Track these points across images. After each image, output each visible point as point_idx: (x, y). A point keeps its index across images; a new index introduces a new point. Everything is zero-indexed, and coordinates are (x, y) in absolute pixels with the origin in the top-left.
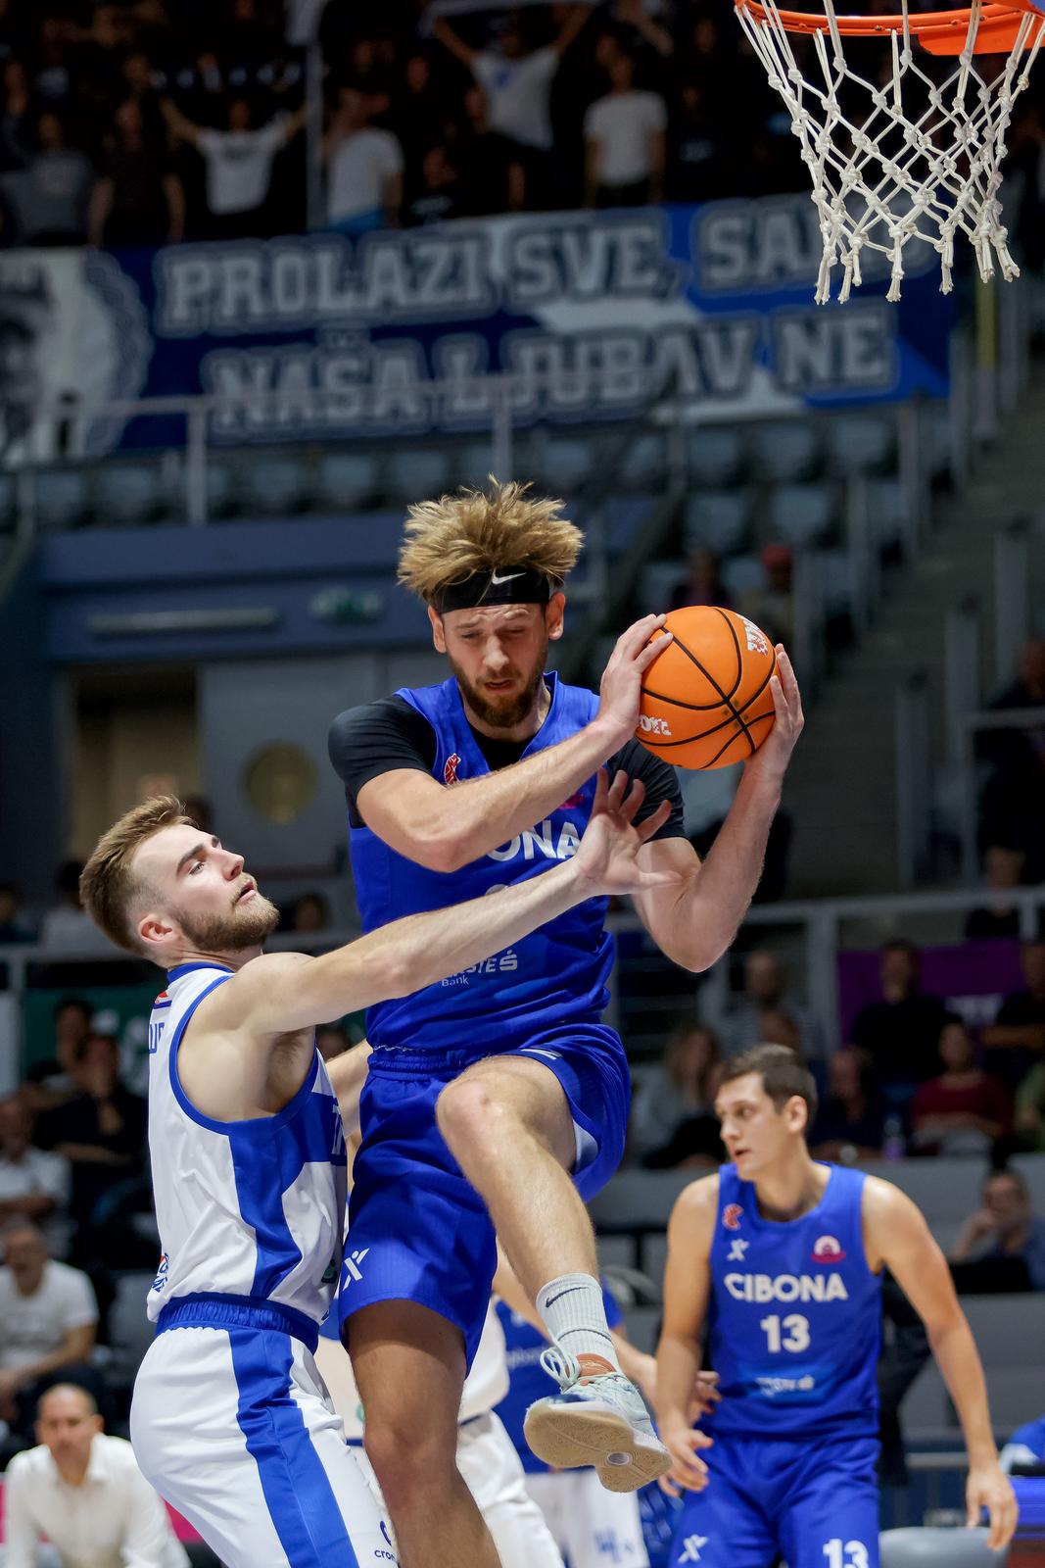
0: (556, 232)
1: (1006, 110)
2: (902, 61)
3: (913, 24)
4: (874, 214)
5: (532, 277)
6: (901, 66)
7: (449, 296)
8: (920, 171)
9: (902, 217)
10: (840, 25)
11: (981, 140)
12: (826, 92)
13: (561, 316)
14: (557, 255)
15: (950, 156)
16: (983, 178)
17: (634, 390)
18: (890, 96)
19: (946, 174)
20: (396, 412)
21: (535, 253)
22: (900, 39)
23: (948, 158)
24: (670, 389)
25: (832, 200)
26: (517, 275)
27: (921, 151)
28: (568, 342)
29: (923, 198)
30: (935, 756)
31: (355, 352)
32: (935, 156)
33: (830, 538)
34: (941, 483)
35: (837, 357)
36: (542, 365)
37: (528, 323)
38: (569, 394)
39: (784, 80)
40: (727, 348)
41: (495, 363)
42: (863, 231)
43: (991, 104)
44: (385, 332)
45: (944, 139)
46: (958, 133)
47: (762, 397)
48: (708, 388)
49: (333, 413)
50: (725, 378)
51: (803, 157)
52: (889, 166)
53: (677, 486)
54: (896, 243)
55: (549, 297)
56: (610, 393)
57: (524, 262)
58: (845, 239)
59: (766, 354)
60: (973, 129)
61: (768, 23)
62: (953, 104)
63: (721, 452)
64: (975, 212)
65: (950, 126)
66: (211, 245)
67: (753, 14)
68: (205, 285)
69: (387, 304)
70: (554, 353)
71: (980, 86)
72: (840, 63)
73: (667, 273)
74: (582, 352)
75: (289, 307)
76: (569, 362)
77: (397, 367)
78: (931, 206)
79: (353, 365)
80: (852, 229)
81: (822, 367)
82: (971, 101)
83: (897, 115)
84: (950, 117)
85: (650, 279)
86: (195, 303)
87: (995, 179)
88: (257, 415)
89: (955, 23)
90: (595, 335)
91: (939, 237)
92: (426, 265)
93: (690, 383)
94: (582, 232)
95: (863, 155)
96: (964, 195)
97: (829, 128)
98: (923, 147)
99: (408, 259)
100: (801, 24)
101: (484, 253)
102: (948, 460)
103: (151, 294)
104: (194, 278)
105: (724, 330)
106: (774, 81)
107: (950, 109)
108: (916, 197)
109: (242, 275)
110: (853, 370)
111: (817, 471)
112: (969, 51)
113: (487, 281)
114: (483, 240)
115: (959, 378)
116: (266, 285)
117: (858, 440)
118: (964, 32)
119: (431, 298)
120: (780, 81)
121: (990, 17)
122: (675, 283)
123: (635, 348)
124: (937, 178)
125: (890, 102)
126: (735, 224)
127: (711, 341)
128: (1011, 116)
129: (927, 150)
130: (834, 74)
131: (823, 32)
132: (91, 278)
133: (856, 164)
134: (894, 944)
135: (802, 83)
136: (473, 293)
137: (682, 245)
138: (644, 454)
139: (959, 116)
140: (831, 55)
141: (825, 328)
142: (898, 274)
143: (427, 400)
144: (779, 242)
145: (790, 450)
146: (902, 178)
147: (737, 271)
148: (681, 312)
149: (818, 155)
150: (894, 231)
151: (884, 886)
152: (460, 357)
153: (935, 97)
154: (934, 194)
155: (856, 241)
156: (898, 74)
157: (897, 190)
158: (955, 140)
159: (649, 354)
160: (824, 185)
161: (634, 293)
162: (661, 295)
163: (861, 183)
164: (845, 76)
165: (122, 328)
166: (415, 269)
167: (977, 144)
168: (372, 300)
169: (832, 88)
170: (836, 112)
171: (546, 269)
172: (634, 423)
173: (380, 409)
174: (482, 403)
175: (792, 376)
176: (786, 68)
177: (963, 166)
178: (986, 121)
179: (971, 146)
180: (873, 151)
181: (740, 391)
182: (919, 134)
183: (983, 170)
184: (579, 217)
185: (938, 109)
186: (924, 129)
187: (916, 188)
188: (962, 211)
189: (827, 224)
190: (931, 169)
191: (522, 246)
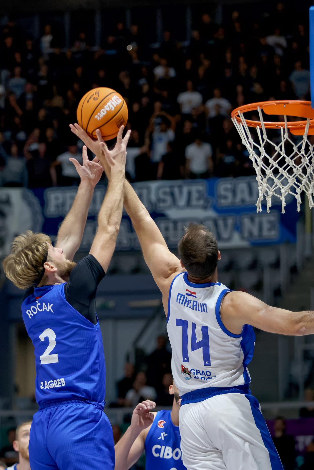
0: (172, 187)
2: (285, 137)
3: (288, 125)
4: (276, 186)
5: (164, 201)
6: (284, 138)
8: (291, 172)
9: (285, 186)
10: (265, 125)
12: (261, 146)
13: (173, 213)
14: (172, 194)
15: (300, 167)
18: (281, 147)
19: (299, 173)
21: (165, 193)
22: (284, 130)
23: (299, 168)
25: (263, 180)
26: (159, 200)
27: (291, 165)
28: (175, 222)
29: (291, 181)
30: (291, 358)
32: (295, 167)
33: (258, 287)
34: (294, 270)
35: (260, 229)
36: (167, 229)
37: (163, 216)
38: (175, 238)
39: (247, 142)
40: (226, 225)
42: (273, 190)
43: (313, 151)
45: (298, 162)
46: (302, 160)
47: (237, 241)
50: (225, 235)
51: (253, 166)
52: (281, 170)
54: (283, 194)
55: (169, 207)
57: (161, 196)
58: (267, 192)
59: (238, 227)
60: (307, 159)
61: (242, 124)
62: (301, 151)
64: (308, 186)
65: (300, 158)
66: (63, 188)
67: (237, 121)
68: (61, 201)
70: (171, 225)
71: (310, 146)
72: (265, 136)
73: (207, 201)
74: (179, 225)
76: (175, 228)
78: (295, 184)
80: (269, 190)
81: (256, 232)
82: (307, 150)
83: (283, 154)
84: (300, 155)
85: (201, 202)
86: (57, 206)
89: (301, 125)
90: (184, 220)
91: (297, 194)
94: (180, 187)
95: (273, 166)
96: (305, 180)
97: (262, 157)
98: (292, 164)
100: (252, 124)
101: (149, 193)
102: (296, 263)
103: (43, 203)
104: (57, 198)
105: (225, 220)
106: (244, 142)
107: (300, 152)
108: (289, 180)
110: (266, 233)
111: (254, 265)
112: (306, 134)
113: (150, 202)
114: (148, 189)
115: (300, 237)
117: (267, 256)
118: (304, 128)
120: (245, 142)
121: (312, 123)
122: (210, 204)
124: (296, 174)
125: (281, 150)
126: (229, 186)
127: (221, 223)
129: (293, 165)
130: (263, 140)
131: (259, 127)
132: (25, 197)
133: (270, 169)
134: (279, 418)
135: (253, 143)
137: (212, 192)
139: (303, 155)
140: (262, 134)
141: (257, 220)
142: (284, 204)
143: (130, 239)
144: (242, 192)
145: (245, 260)
146: (285, 174)
147: (230, 200)
148: (211, 213)
149: (258, 166)
150: (283, 191)
151: (275, 399)
153: (295, 148)
154: (295, 180)
155: (270, 193)
156: (283, 141)
157: (284, 178)
158: (301, 162)
160: (260, 175)
161: (196, 207)
162: (205, 208)
163: (272, 175)
164: (267, 141)
165: (34, 214)
167: (309, 164)
169: (262, 145)
170: (264, 152)
171: (169, 199)
175: (246, 234)
176: (248, 138)
177: (304, 171)
178: (312, 157)
179: (307, 164)
180: (276, 165)
181: (229, 239)
182: (290, 160)
183: (311, 173)
184: (178, 182)
185: (296, 152)
186: (292, 159)
187: (289, 178)
188: (304, 185)
189: (261, 187)
190: (294, 171)
191: (161, 191)
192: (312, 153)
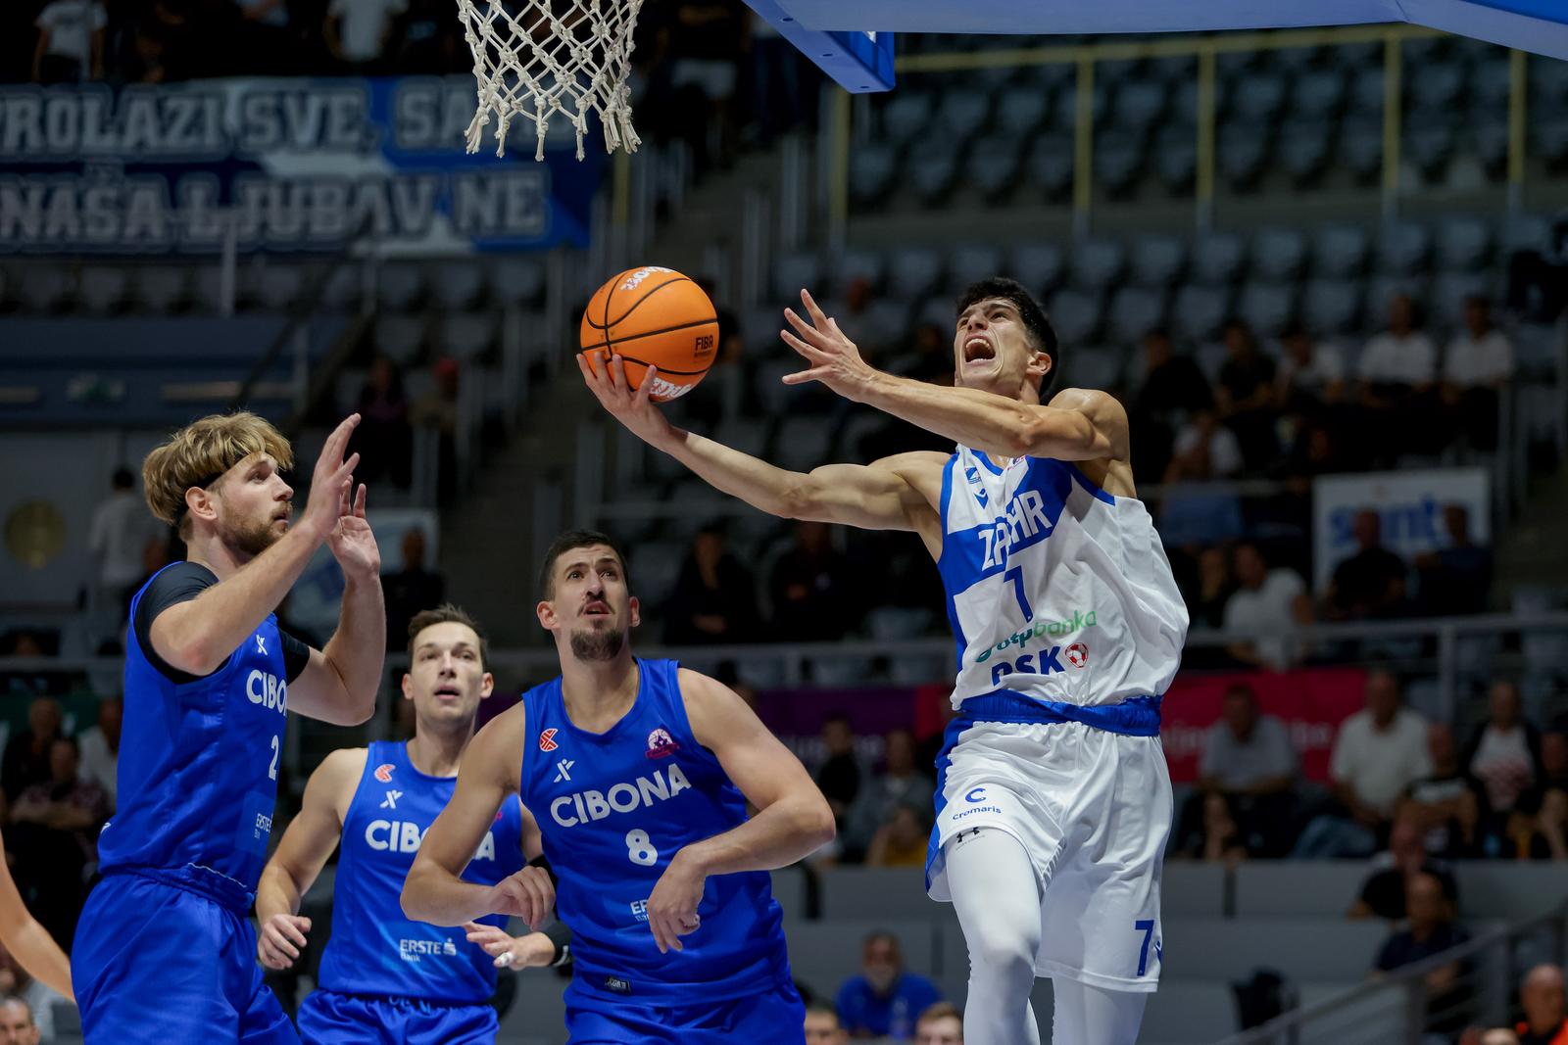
0: (281, 95)
1: (634, 13)
5: (261, 130)
7: (192, 141)
8: (563, 57)
11: (613, 35)
13: (282, 163)
14: (280, 113)
15: (587, 47)
16: (615, 64)
17: (338, 227)
19: (584, 62)
20: (143, 233)
21: (262, 111)
23: (585, 49)
24: (366, 227)
25: (491, 74)
26: (246, 128)
27: (564, 41)
28: (287, 186)
29: (564, 78)
31: (111, 181)
32: (575, 46)
33: (490, 356)
35: (502, 210)
36: (264, 202)
37: (254, 168)
38: (284, 227)
40: (414, 197)
41: (225, 198)
43: (621, 7)
44: (137, 168)
45: (583, 33)
46: (594, 28)
47: (440, 239)
48: (396, 229)
49: (92, 231)
50: (412, 222)
52: (537, 50)
53: (369, 308)
55: (274, 147)
56: (318, 229)
57: (253, 117)
59: (444, 204)
60: (607, 27)
63: (406, 284)
64: (607, 95)
65: (588, 23)
69: (141, 144)
70: (275, 194)
73: (368, 133)
74: (297, 193)
75: (61, 143)
76: (286, 200)
77: (147, 197)
78: (572, 86)
79: (112, 194)
81: (489, 217)
83: (546, 12)
84: (588, 15)
85: (354, 137)
87: (625, 68)
88: (31, 230)
90: (309, 181)
91: (576, 112)
92: (174, 115)
93: (382, 224)
94: (303, 97)
95: (518, 41)
96: (598, 78)
97: (491, 17)
98: (567, 38)
99: (159, 107)
101: (221, 109)
105: (413, 184)
107: (589, 9)
108: (559, 77)
109: (24, 114)
110: (513, 221)
111: (482, 301)
113: (222, 131)
114: (221, 97)
115: (598, 234)
116: (42, 122)
117: (515, 280)
119: (176, 141)
122: (375, 142)
123: (340, 195)
124: (576, 64)
126: (425, 97)
127: (401, 191)
128: (639, 18)
129: (569, 41)
133: (512, 47)
136: (211, 140)
137: (381, 111)
138: (343, 278)
139: (595, 15)
141: (493, 187)
143: (168, 226)
144: (459, 113)
145: (460, 285)
146: (550, 61)
147: (425, 133)
148: (377, 165)
149: (481, 38)
150: (539, 101)
152: (198, 192)
154: (574, 77)
155: (507, 107)
157: (544, 70)
158: (592, 34)
159: (351, 199)
160: (485, 62)
161: (341, 148)
162: (363, 150)
163: (518, 63)
166: (165, 119)
167: (610, 40)
168: (130, 140)
171: (272, 125)
172: (336, 254)
173: (131, 231)
174: (214, 230)
175: (465, 222)
177: (598, 56)
178: (617, 20)
179: (605, 40)
180: (526, 38)
181: (422, 233)
182: (563, 27)
183: (615, 60)
184: (299, 84)
185: (578, 8)
186: (566, 24)
187: (559, 70)
188: (596, 93)
189: (483, 91)
190: (572, 55)
191: (252, 105)
192: (617, 11)
